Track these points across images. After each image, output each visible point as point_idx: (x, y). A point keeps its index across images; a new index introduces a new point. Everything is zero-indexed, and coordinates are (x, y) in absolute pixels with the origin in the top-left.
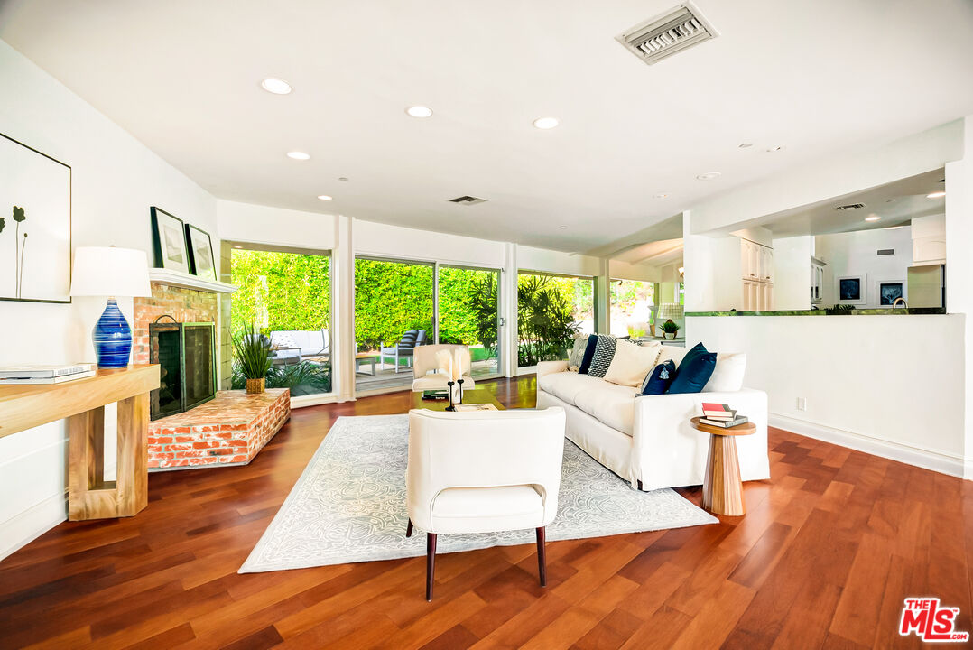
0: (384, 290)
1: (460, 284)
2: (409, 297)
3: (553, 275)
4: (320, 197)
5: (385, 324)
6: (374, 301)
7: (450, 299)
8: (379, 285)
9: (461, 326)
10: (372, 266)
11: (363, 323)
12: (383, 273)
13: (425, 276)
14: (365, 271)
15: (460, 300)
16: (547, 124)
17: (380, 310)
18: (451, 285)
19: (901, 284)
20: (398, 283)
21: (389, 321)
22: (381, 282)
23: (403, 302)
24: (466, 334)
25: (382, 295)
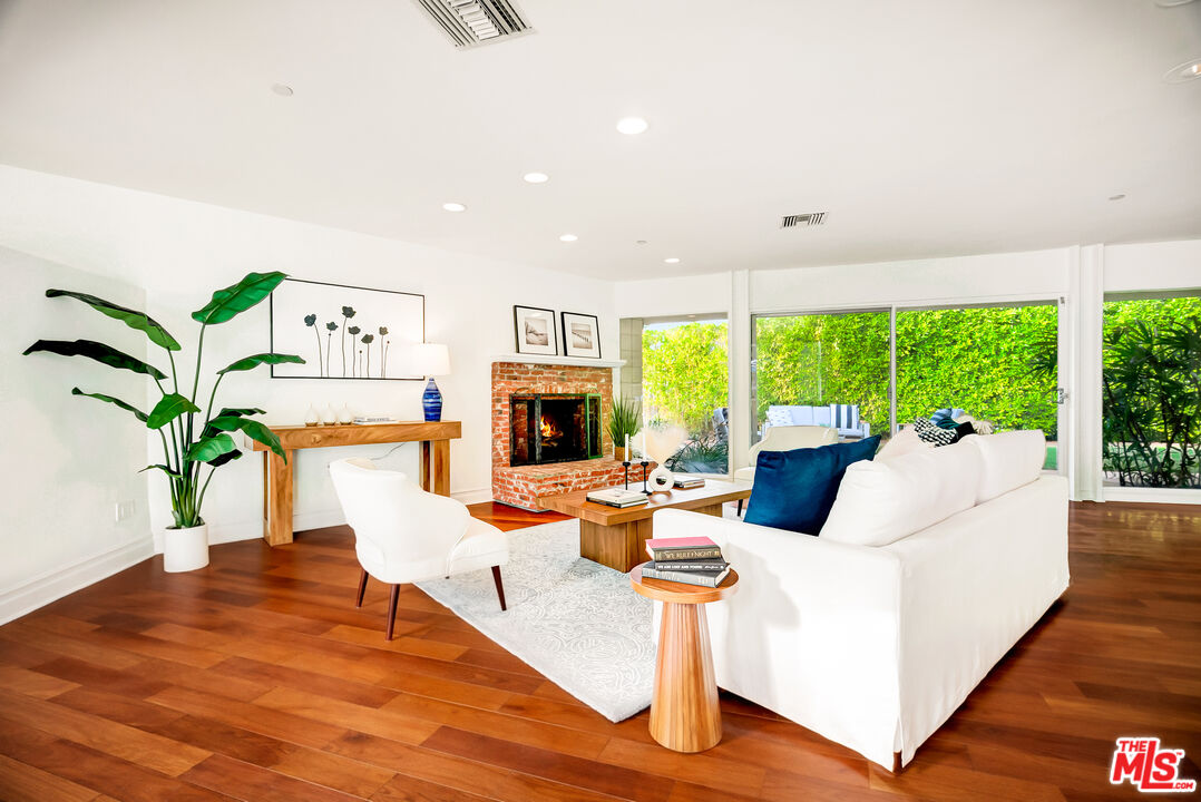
0: (963, 349)
2: (1014, 357)
5: (968, 400)
6: (944, 366)
8: (955, 342)
10: (937, 316)
11: (925, 398)
12: (961, 325)
17: (956, 380)
20: (992, 336)
21: (975, 395)
22: (958, 337)
23: (1002, 367)
25: (957, 357)
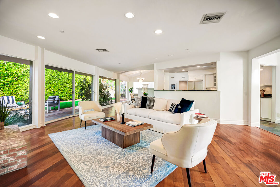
1: (63, 79)
3: (106, 78)
4: (38, 37)
7: (59, 84)
9: (63, 94)
13: (50, 75)
14: (22, 72)
15: (63, 85)
16: (159, 32)
18: (59, 79)
19: (175, 85)
24: (64, 97)
